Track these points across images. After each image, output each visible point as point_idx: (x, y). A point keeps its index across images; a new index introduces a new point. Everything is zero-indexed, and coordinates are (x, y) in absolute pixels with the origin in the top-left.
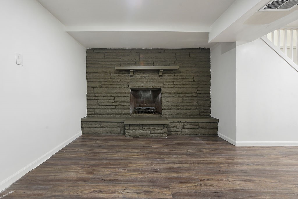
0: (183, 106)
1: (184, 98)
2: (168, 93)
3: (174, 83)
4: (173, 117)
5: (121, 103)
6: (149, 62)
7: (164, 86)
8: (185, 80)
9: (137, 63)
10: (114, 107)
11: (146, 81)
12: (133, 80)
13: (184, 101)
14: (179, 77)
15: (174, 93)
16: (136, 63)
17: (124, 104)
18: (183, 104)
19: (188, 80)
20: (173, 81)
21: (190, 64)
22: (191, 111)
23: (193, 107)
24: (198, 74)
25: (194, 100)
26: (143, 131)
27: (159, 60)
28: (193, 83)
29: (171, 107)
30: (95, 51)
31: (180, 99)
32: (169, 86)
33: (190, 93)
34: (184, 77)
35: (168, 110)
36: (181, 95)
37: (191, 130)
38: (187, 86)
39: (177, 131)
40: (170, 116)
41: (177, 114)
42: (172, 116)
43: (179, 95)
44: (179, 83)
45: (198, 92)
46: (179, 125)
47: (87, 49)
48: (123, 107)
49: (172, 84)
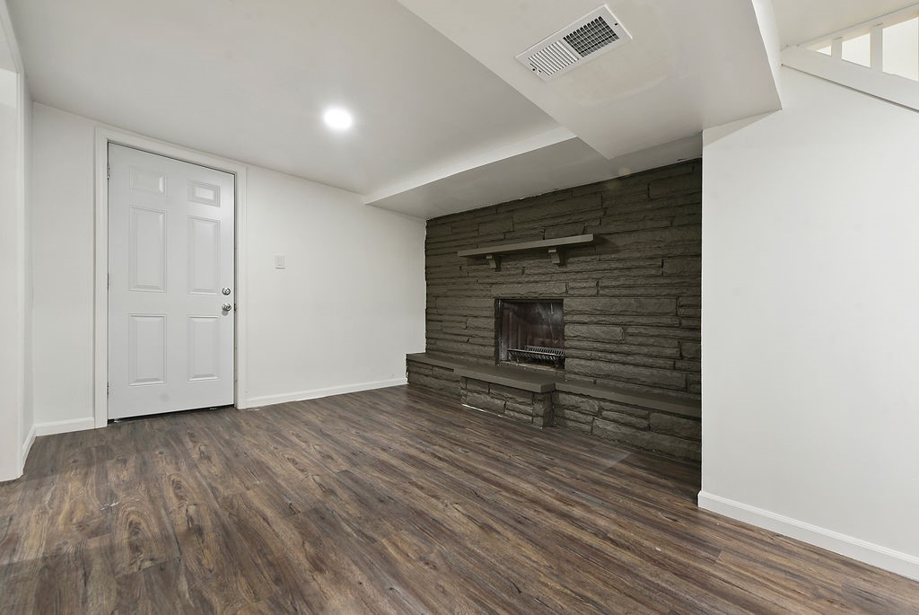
0: (628, 354)
1: (630, 330)
2: (582, 313)
3: (597, 284)
4: (595, 383)
5: (477, 333)
6: (533, 232)
7: (571, 292)
8: (635, 272)
9: (508, 236)
10: (466, 339)
11: (527, 279)
12: (501, 280)
13: (630, 338)
14: (614, 265)
15: (598, 312)
16: (506, 237)
17: (482, 334)
18: (625, 348)
19: (643, 272)
20: (594, 276)
21: (651, 219)
22: (655, 371)
23: (661, 362)
24: (679, 251)
25: (665, 337)
26: (492, 400)
27: (557, 221)
28: (662, 281)
29: (588, 353)
30: (439, 222)
31: (618, 329)
32: (583, 292)
33: (650, 315)
34: (629, 264)
35: (583, 362)
36: (621, 319)
37: (624, 430)
38: (642, 291)
39: (579, 420)
40: (586, 379)
41: (607, 376)
42: (592, 380)
43: (613, 319)
44: (614, 283)
45: (682, 311)
46: (587, 405)
47: (428, 222)
48: (481, 341)
49: (590, 287)
